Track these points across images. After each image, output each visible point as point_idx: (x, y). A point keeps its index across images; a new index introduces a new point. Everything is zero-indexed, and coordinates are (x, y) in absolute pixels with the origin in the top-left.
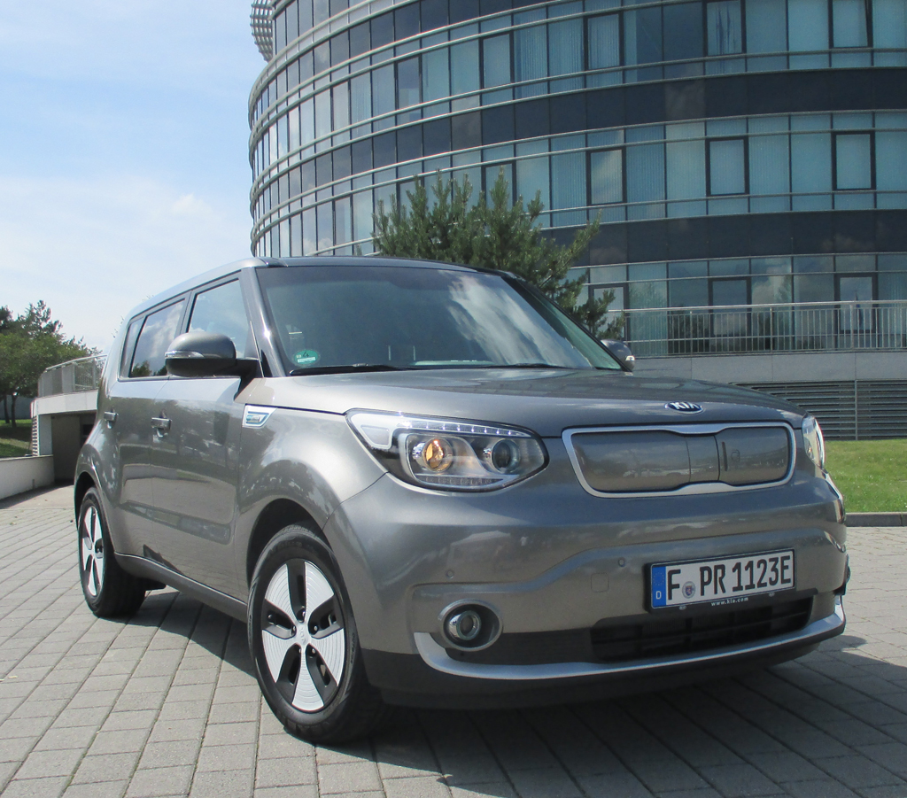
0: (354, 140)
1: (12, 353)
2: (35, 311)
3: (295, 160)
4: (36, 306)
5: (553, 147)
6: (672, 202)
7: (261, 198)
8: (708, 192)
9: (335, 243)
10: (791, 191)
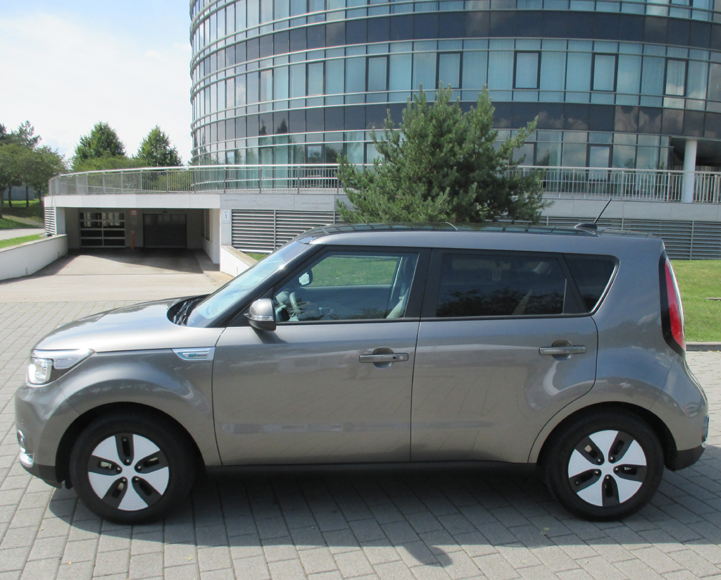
0: (276, 31)
1: (13, 157)
2: (24, 128)
4: (24, 125)
5: (415, 48)
6: (491, 91)
7: (198, 67)
9: (260, 100)
10: (565, 89)
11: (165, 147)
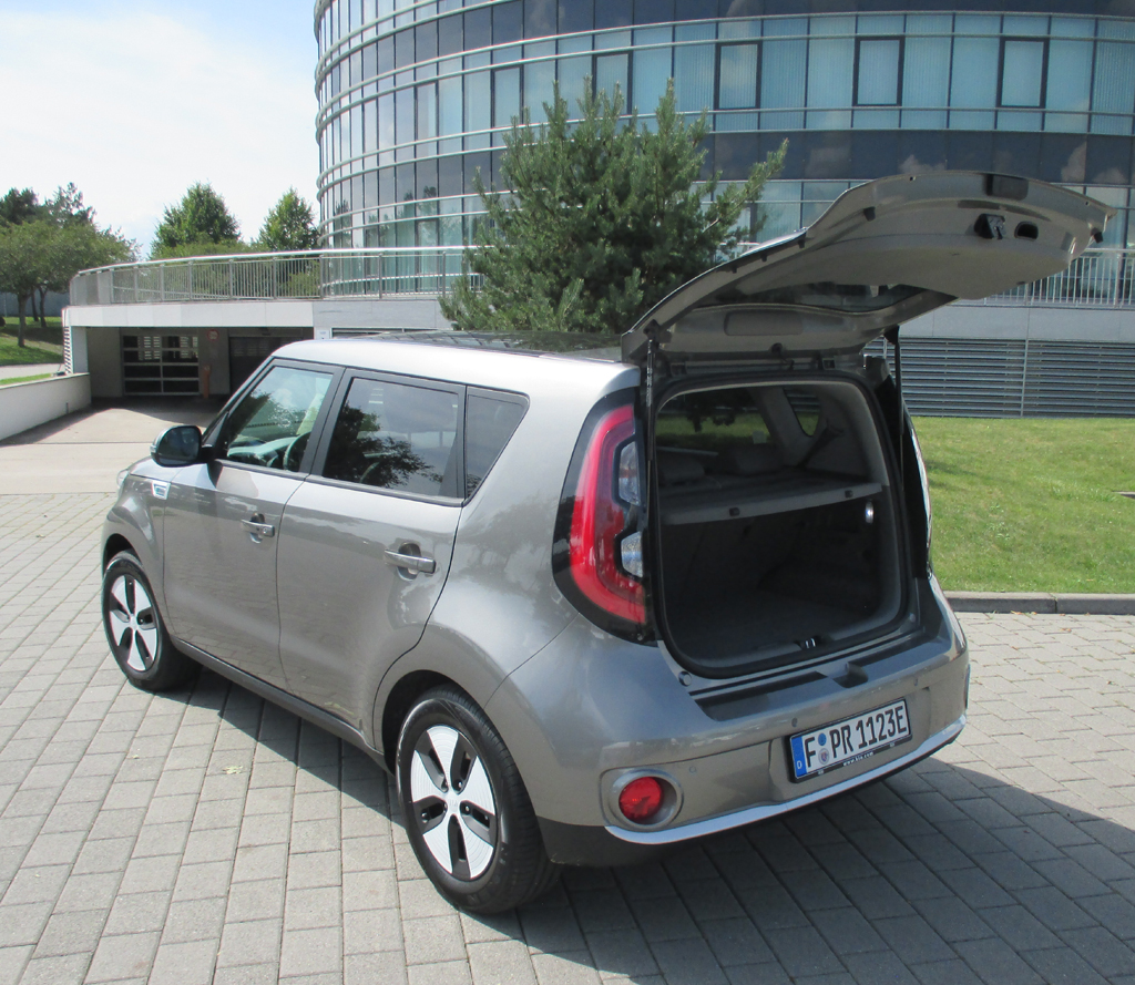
0: (441, 15)
1: (38, 243)
2: (65, 195)
3: (370, 35)
4: (66, 189)
5: (677, 36)
6: (813, 110)
7: (329, 77)
8: (855, 102)
9: (416, 138)
10: (949, 105)
11: (304, 225)
